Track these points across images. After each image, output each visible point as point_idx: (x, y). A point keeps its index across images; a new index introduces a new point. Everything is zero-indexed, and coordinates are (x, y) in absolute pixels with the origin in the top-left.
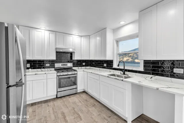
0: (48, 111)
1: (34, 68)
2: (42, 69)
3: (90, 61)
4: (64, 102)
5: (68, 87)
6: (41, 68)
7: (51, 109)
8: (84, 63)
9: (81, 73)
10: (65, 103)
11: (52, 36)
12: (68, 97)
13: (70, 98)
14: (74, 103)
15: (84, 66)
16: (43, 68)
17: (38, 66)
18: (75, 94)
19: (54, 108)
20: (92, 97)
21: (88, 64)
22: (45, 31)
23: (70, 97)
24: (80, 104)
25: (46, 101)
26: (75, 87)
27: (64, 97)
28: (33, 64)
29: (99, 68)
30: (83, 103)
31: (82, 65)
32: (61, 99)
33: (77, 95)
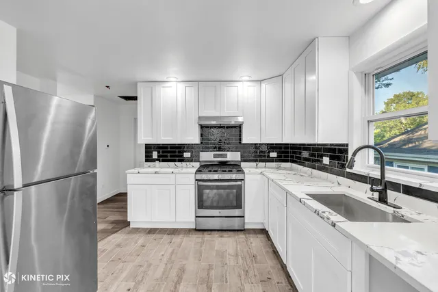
0: (163, 253)
1: (163, 161)
2: (176, 163)
3: (292, 148)
4: (202, 244)
5: (220, 211)
6: (175, 161)
7: (170, 250)
8: (273, 152)
9: (255, 177)
10: (201, 246)
11: (191, 91)
12: (216, 234)
13: (220, 239)
14: (221, 255)
15: (273, 162)
16: (180, 161)
17: (171, 156)
18: (238, 230)
19: (175, 251)
20: (275, 253)
21: (288, 156)
22: (179, 84)
23: (221, 236)
24: (232, 262)
25: (174, 232)
26: (237, 212)
27: (209, 233)
28: (163, 152)
29: (310, 169)
30: (241, 261)
31: (269, 156)
32: (201, 236)
33: (242, 236)
